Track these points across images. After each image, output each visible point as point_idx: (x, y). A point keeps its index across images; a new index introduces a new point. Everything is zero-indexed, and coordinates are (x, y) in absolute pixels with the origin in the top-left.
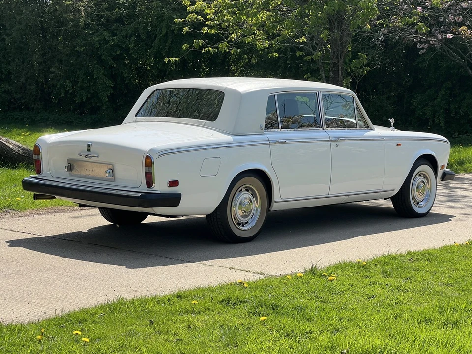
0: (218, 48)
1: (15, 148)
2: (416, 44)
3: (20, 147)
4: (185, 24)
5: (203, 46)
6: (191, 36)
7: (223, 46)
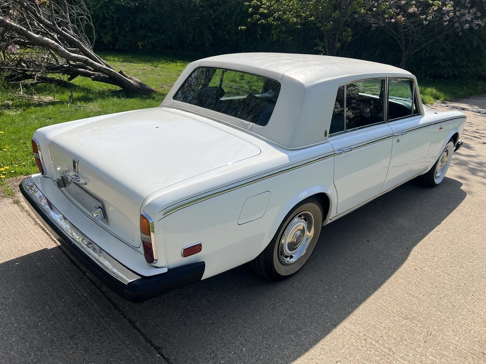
0: (267, 21)
1: (135, 84)
2: (371, 24)
3: (138, 83)
4: (250, 6)
5: (259, 19)
6: (252, 13)
7: (270, 19)
